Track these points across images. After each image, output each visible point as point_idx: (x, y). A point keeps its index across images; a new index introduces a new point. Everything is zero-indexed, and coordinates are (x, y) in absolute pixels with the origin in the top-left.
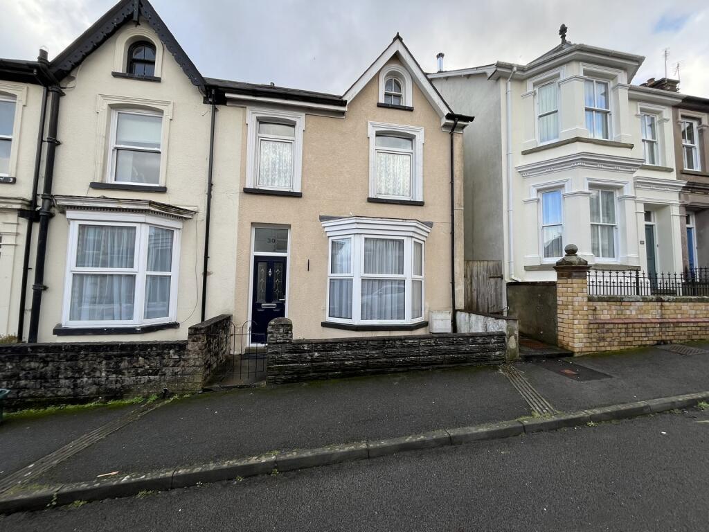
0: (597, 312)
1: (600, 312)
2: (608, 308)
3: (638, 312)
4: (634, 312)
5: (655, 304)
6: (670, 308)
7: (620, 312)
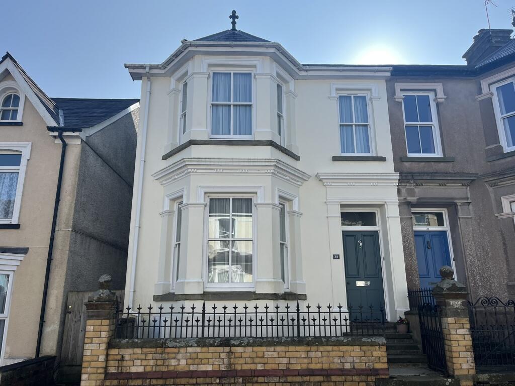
0: (125, 363)
1: (130, 363)
2: (143, 357)
3: (190, 361)
4: (183, 362)
5: (220, 349)
6: (244, 355)
7: (159, 362)
